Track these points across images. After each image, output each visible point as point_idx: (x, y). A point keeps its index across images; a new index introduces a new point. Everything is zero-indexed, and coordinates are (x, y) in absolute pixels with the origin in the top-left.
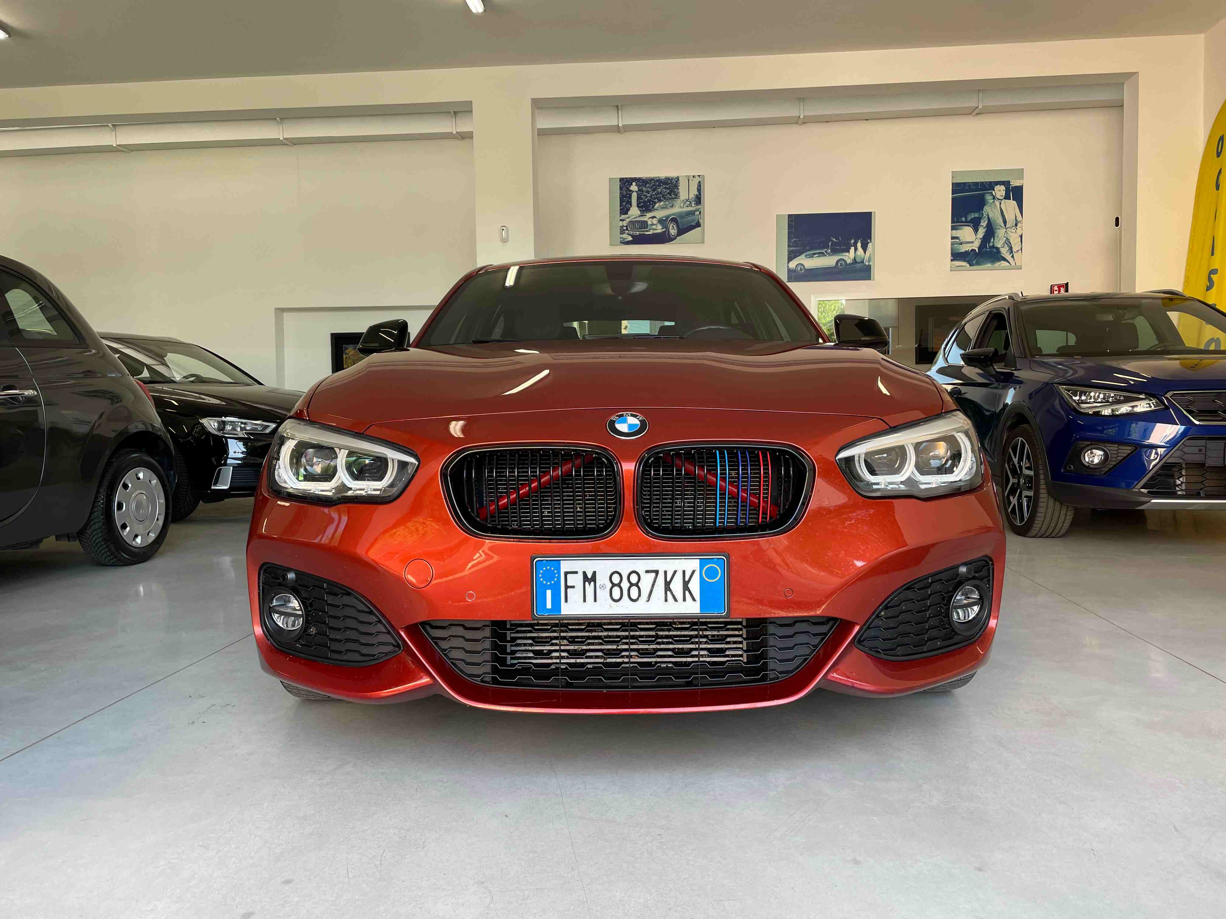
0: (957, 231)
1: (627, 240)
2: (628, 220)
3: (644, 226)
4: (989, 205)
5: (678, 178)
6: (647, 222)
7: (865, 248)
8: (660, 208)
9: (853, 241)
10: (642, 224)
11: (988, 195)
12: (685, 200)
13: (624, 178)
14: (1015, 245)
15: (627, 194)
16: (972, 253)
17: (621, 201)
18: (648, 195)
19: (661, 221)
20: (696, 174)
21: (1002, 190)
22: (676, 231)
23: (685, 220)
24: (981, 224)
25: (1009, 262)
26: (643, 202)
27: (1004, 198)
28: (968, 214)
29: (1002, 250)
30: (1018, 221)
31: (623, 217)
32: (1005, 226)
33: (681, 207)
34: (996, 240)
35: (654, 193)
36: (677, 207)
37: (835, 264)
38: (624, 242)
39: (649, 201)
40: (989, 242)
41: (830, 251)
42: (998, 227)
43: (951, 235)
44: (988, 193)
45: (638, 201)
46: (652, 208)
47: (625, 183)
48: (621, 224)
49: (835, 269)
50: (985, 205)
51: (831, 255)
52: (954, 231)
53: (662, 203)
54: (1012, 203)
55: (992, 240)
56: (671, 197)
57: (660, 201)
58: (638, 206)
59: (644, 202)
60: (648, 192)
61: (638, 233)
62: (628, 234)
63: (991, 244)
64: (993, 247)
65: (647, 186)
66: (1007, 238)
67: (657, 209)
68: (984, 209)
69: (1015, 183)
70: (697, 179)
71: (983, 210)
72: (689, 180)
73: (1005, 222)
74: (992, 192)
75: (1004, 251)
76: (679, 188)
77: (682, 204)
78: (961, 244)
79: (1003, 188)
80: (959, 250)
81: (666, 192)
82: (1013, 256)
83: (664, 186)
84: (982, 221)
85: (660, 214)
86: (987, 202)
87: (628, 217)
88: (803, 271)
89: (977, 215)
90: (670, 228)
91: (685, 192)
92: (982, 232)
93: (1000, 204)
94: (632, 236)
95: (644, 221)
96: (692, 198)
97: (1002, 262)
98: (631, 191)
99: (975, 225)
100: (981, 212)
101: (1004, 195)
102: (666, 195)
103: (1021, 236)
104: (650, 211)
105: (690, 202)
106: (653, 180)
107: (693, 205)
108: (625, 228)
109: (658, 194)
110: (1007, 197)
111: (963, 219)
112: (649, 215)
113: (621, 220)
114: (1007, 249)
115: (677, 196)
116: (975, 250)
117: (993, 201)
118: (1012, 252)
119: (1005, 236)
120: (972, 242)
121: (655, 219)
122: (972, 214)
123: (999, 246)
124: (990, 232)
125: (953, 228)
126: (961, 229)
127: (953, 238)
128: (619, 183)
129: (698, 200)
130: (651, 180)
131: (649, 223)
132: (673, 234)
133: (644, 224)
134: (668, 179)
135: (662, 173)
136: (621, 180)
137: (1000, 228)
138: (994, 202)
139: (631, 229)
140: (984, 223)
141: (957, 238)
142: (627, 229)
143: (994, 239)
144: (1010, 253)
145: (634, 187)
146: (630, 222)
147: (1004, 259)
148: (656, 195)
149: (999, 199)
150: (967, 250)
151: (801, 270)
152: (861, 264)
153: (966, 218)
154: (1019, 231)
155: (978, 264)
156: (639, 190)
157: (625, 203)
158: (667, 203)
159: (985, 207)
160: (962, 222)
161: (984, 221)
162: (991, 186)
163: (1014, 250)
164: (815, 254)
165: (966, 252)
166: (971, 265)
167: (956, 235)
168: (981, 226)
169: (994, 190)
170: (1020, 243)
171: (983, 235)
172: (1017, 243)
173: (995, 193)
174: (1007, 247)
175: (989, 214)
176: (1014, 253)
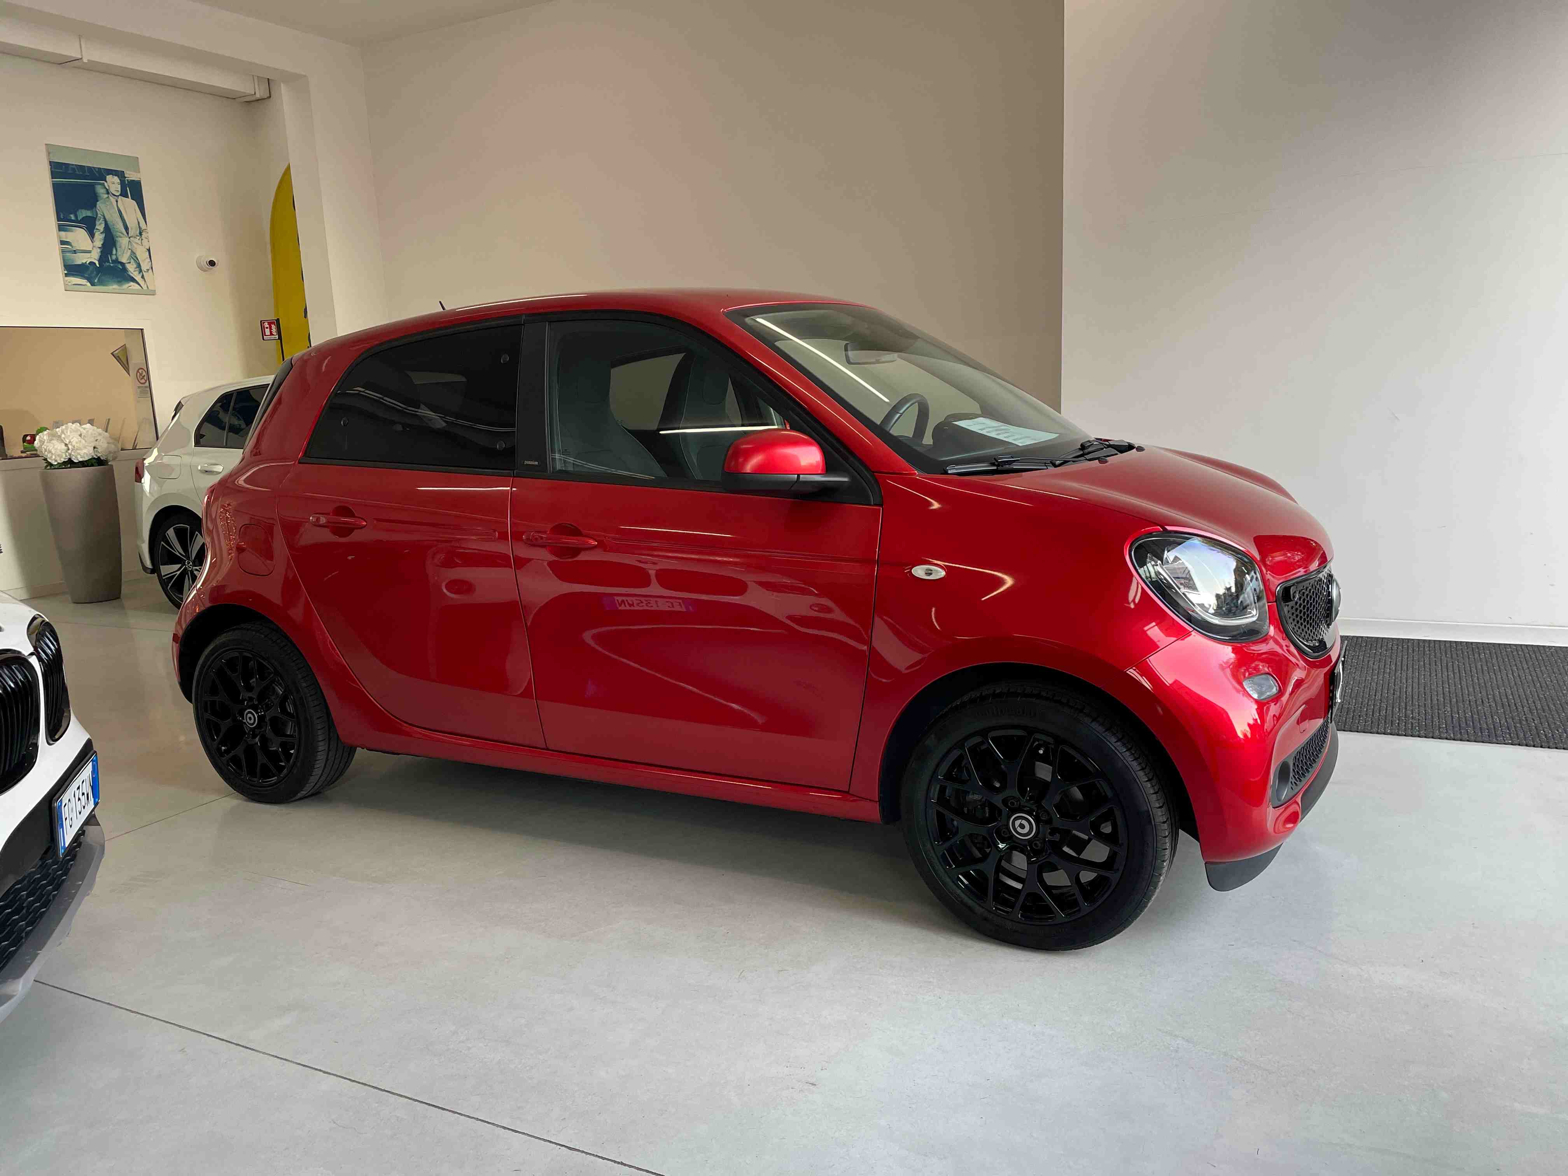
0: (66, 233)
4: (101, 201)
14: (143, 261)
16: (91, 268)
21: (116, 182)
24: (97, 227)
25: (139, 284)
27: (121, 195)
28: (78, 210)
29: (128, 266)
30: (143, 229)
32: (128, 233)
34: (119, 253)
40: (111, 254)
42: (119, 234)
43: (60, 238)
50: (98, 201)
52: (63, 233)
55: (114, 252)
63: (114, 257)
64: (117, 261)
66: (133, 253)
68: (98, 206)
69: (131, 176)
71: (96, 206)
73: (126, 228)
74: (103, 183)
75: (131, 268)
78: (75, 252)
79: (116, 179)
80: (73, 261)
82: (143, 277)
86: (100, 196)
92: (99, 239)
93: (117, 201)
97: (132, 283)
99: (89, 226)
100: (94, 210)
101: (119, 190)
103: (149, 250)
114: (135, 266)
116: (95, 263)
117: (106, 196)
118: (141, 271)
119: (130, 247)
120: (89, 252)
122: (84, 211)
123: (124, 260)
124: (110, 240)
125: (61, 228)
126: (72, 231)
127: (63, 243)
137: (122, 235)
138: (108, 197)
140: (100, 226)
141: (67, 243)
143: (116, 250)
144: (140, 273)
147: (133, 280)
149: (114, 195)
150: (84, 262)
153: (76, 216)
154: (145, 244)
155: (101, 283)
159: (98, 203)
160: (71, 221)
161: (100, 224)
162: (101, 174)
163: (144, 268)
165: (83, 264)
166: (93, 284)
167: (66, 238)
168: (97, 229)
169: (106, 182)
170: (149, 260)
171: (102, 243)
172: (145, 260)
173: (108, 186)
174: (134, 264)
175: (106, 215)
176: (144, 273)
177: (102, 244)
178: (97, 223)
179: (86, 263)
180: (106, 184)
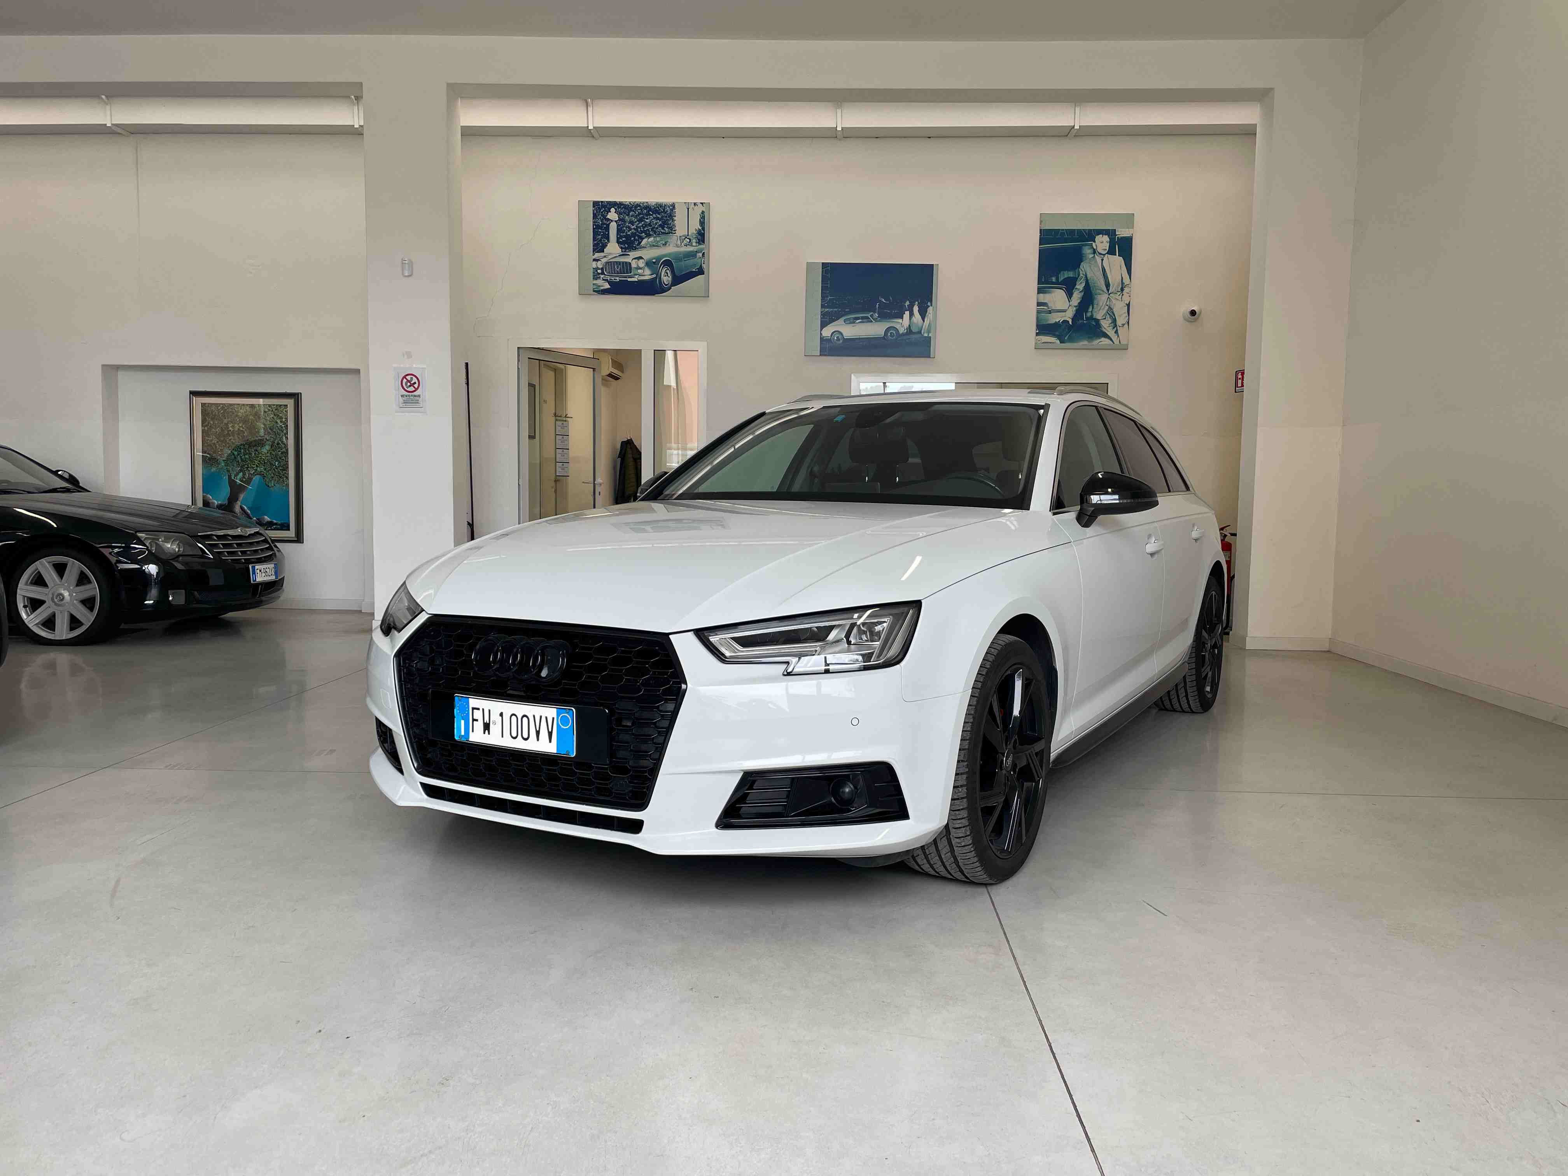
0: (1045, 295)
1: (602, 288)
2: (604, 260)
3: (627, 270)
4: (1087, 261)
5: (673, 205)
6: (630, 263)
7: (923, 313)
8: (649, 246)
9: (907, 303)
10: (623, 267)
11: (1087, 247)
12: (683, 236)
13: (599, 202)
14: (1120, 316)
15: (603, 224)
17: (595, 233)
18: (633, 227)
19: (649, 264)
20: (698, 201)
21: (1105, 241)
22: (670, 279)
23: (683, 263)
24: (1077, 287)
25: (1111, 340)
26: (625, 237)
27: (1107, 253)
28: (1059, 272)
29: (1103, 323)
30: (1126, 284)
31: (597, 255)
32: (1108, 290)
33: (677, 246)
34: (1095, 310)
35: (640, 225)
36: (671, 246)
37: (883, 334)
38: (599, 291)
39: (634, 235)
40: (1087, 312)
41: (877, 316)
42: (1099, 291)
43: (1037, 299)
44: (1086, 245)
45: (617, 234)
46: (638, 245)
47: (601, 208)
48: (594, 265)
49: (883, 341)
50: (1082, 262)
51: (879, 321)
52: (1041, 295)
53: (651, 239)
54: (1117, 261)
55: (1090, 309)
56: (662, 231)
57: (649, 236)
58: (618, 242)
59: (627, 236)
60: (632, 223)
61: (617, 278)
62: (603, 280)
63: (1089, 314)
64: (1092, 318)
65: (631, 214)
66: (1110, 308)
67: (644, 247)
68: (1081, 267)
69: (1122, 233)
70: (700, 208)
71: (1079, 267)
72: (688, 209)
73: (1108, 285)
74: (1092, 244)
75: (1106, 325)
76: (675, 218)
77: (679, 242)
78: (1050, 312)
79: (1106, 238)
80: (1047, 320)
81: (656, 223)
82: (1116, 332)
83: (654, 216)
84: (1077, 282)
85: (649, 254)
86: (1085, 257)
87: (605, 257)
88: (841, 341)
89: (1071, 274)
90: (663, 274)
91: (684, 225)
92: (1076, 298)
94: (610, 283)
95: (626, 263)
96: (693, 234)
98: (608, 220)
99: (1069, 287)
100: (1077, 271)
101: (1107, 248)
102: (657, 228)
103: (1128, 305)
104: (635, 249)
105: (690, 239)
106: (640, 206)
107: (694, 244)
108: (599, 271)
109: (646, 226)
110: (1111, 252)
111: (1054, 279)
112: (633, 254)
113: (594, 260)
114: (1110, 322)
115: (672, 230)
117: (1093, 255)
118: (1115, 326)
119: (1108, 303)
120: (1064, 311)
121: (643, 260)
122: (1066, 273)
123: (1099, 316)
124: (1088, 299)
125: (1040, 291)
126: (1049, 293)
127: (1039, 304)
128: (592, 208)
129: (701, 236)
130: (638, 205)
131: (634, 265)
132: (666, 283)
133: (627, 268)
134: (661, 205)
135: (652, 198)
136: (595, 204)
137: (1101, 292)
138: (1095, 256)
139: (609, 273)
140: (1080, 286)
141: (1045, 304)
142: (603, 273)
143: (1093, 308)
144: (1114, 328)
145: (613, 215)
146: (607, 263)
147: (1106, 336)
148: (643, 228)
149: (1102, 254)
150: (1057, 321)
151: (838, 339)
152: (919, 335)
153: (1057, 279)
154: (1126, 299)
155: (1071, 340)
156: (620, 220)
157: (600, 237)
158: (658, 239)
159: (1082, 263)
160: (1053, 283)
161: (1081, 283)
162: (1090, 236)
163: (1119, 323)
164: (857, 318)
165: (1056, 324)
166: (1062, 342)
167: (1044, 300)
168: (1076, 289)
169: (1095, 242)
170: (1127, 315)
171: (1079, 301)
172: (1122, 314)
173: (1096, 245)
174: (1109, 319)
175: (1088, 274)
176: (1118, 328)
177: (1079, 303)
178: (1078, 283)
179: (1059, 321)
180: (1094, 244)
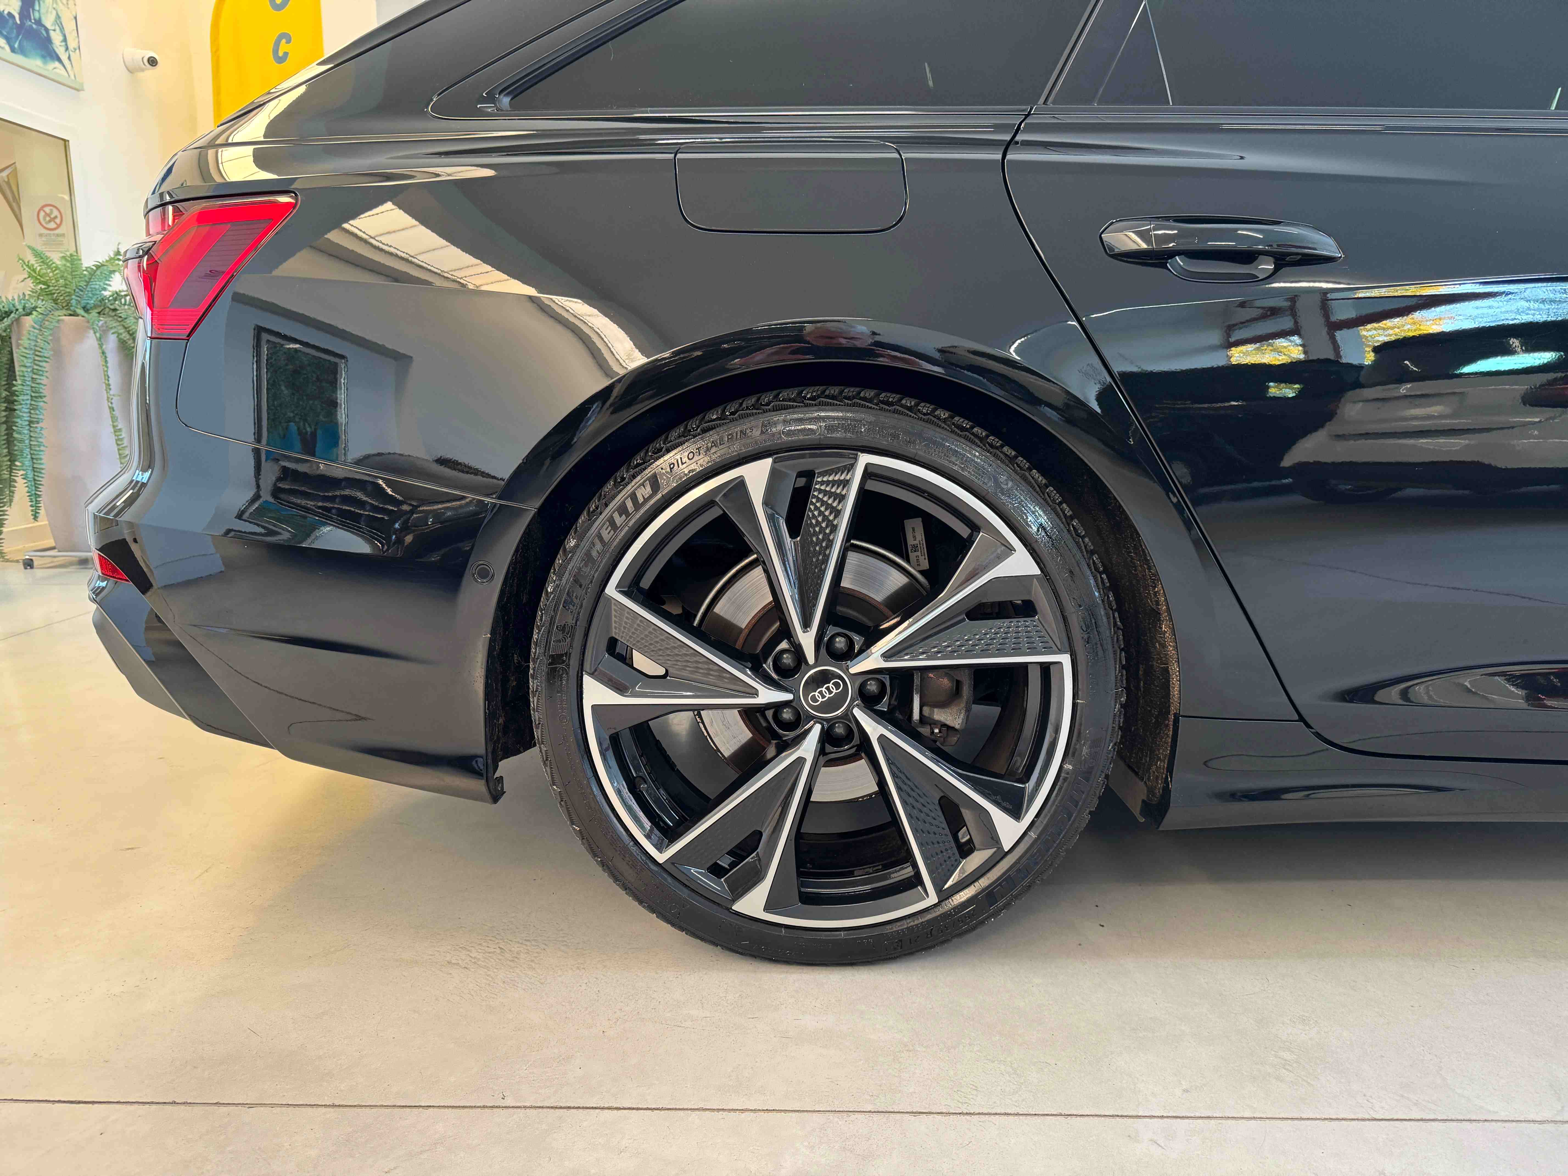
14: (70, 33)
16: (12, 23)
25: (66, 68)
29: (52, 35)
34: (42, 10)
40: (33, 9)
55: (37, 7)
63: (37, 15)
64: (39, 22)
66: (57, 14)
75: (57, 41)
82: (69, 58)
97: (57, 64)
114: (61, 38)
116: (14, 17)
118: (67, 47)
119: (55, 6)
123: (48, 25)
143: (39, 6)
144: (66, 50)
147: (59, 60)
154: (73, 7)
155: (23, 51)
163: (72, 44)
166: (13, 50)
170: (77, 35)
172: (71, 31)
174: (59, 33)
176: (71, 53)
179: (3, 11)
